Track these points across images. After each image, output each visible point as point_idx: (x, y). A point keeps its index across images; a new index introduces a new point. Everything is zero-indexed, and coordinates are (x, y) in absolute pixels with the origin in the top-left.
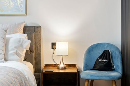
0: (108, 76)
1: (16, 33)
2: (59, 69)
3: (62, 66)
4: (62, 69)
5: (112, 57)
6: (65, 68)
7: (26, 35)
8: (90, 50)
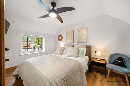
0: (122, 71)
1: (83, 48)
2: (97, 60)
3: (99, 59)
4: (99, 60)
5: (124, 60)
6: (100, 60)
7: (86, 49)
8: (112, 56)
